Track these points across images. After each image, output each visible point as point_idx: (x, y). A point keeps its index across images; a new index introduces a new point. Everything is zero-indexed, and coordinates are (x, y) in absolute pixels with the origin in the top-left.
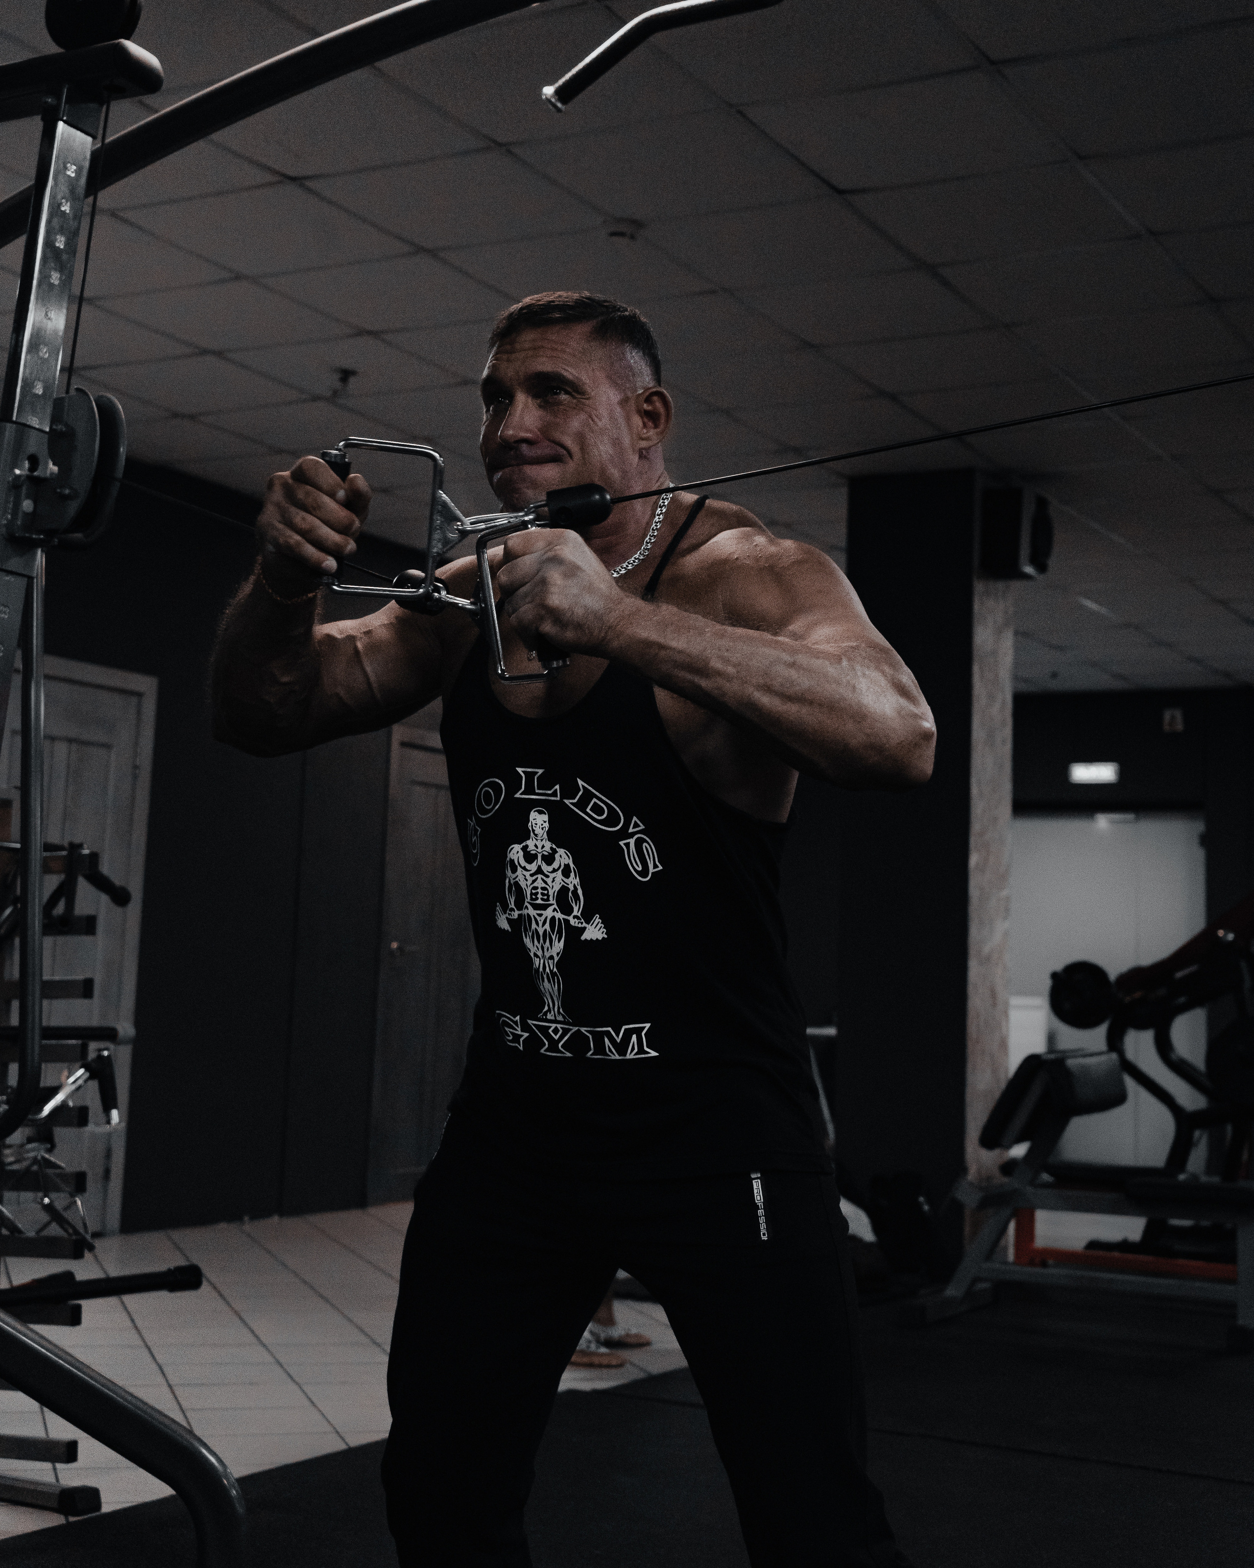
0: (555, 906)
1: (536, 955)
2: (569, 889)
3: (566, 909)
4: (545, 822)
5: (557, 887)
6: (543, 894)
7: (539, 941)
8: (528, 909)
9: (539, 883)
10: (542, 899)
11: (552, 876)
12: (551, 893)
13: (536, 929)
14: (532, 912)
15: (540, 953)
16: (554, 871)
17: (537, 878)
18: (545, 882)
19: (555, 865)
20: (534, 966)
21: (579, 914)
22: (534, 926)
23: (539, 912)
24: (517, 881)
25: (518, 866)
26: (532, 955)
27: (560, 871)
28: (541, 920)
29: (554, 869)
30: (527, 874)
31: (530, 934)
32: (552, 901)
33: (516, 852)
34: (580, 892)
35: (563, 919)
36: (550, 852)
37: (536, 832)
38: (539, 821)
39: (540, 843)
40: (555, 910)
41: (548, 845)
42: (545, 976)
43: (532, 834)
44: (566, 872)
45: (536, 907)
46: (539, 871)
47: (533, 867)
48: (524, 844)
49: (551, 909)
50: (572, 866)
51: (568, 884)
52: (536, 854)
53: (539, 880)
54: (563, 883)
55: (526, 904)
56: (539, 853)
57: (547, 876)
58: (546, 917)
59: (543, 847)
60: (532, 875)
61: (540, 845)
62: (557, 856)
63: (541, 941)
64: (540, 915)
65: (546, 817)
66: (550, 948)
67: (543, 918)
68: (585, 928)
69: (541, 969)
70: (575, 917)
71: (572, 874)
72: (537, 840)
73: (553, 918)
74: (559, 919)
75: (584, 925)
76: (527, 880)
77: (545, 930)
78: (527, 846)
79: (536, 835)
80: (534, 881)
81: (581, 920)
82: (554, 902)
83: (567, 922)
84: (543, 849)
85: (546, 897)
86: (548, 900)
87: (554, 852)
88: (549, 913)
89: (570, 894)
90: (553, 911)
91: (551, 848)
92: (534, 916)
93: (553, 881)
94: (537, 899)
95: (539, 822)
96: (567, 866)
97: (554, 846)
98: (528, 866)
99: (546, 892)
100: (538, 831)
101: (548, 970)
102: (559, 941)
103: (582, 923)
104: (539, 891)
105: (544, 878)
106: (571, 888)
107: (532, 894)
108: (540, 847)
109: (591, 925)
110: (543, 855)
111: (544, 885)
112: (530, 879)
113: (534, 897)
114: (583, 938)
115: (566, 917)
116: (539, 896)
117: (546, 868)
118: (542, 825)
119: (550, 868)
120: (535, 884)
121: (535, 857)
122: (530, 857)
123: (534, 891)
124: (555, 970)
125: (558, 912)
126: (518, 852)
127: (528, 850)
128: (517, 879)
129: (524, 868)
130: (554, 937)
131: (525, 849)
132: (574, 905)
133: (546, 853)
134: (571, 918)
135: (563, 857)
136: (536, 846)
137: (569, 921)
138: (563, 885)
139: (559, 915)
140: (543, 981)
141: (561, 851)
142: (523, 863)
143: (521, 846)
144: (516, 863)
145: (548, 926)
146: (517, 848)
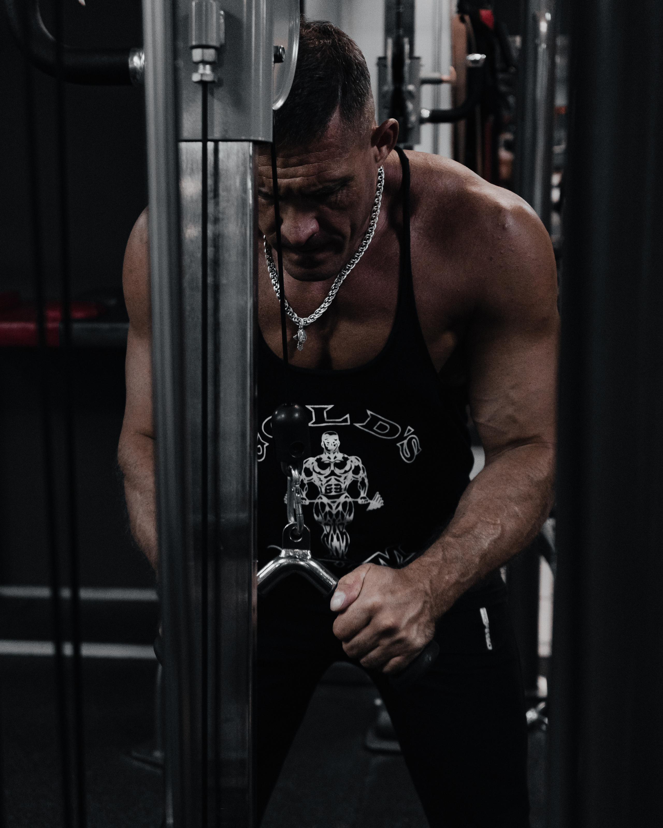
0: (347, 494)
1: (327, 525)
2: (358, 481)
4: (336, 440)
5: (348, 482)
6: (336, 488)
7: (331, 517)
8: (322, 499)
9: (333, 482)
10: (335, 492)
11: (343, 476)
12: (343, 487)
13: (329, 511)
14: (325, 500)
15: (331, 524)
16: (346, 472)
17: (331, 478)
18: (338, 481)
19: (347, 468)
20: (325, 532)
21: (365, 495)
22: (327, 509)
23: (333, 500)
25: (313, 472)
26: (323, 526)
27: (351, 472)
28: (334, 505)
30: (322, 477)
31: (323, 514)
32: (344, 492)
33: (311, 463)
34: (367, 481)
35: (353, 501)
36: (343, 460)
37: (329, 448)
39: (332, 455)
40: (346, 497)
41: (340, 456)
42: (335, 537)
43: (325, 450)
44: (356, 471)
45: (330, 497)
46: (333, 473)
47: (327, 472)
48: (318, 457)
49: (343, 496)
50: (361, 466)
51: (357, 479)
52: (329, 463)
53: (333, 480)
54: (353, 479)
55: (320, 496)
56: (332, 462)
57: (340, 477)
58: (339, 503)
59: (336, 457)
60: (326, 477)
62: (348, 462)
63: (334, 517)
64: (334, 502)
65: (337, 437)
67: (336, 503)
68: (369, 503)
69: (331, 533)
70: (364, 498)
71: (361, 472)
72: (329, 453)
73: (345, 502)
74: (350, 502)
75: (369, 501)
76: (321, 481)
77: (338, 511)
78: (321, 458)
79: (329, 450)
80: (328, 481)
81: (366, 499)
82: (346, 492)
83: (356, 503)
84: (336, 459)
85: (338, 490)
86: (340, 491)
87: (345, 459)
88: (342, 499)
89: (359, 484)
91: (343, 457)
92: (328, 503)
93: (345, 478)
94: (331, 492)
95: (331, 441)
96: (357, 467)
97: (346, 456)
100: (330, 446)
101: (338, 532)
102: (349, 516)
103: (367, 501)
104: (333, 486)
105: (338, 478)
106: (360, 481)
107: (326, 489)
108: (332, 457)
109: (374, 501)
110: (335, 463)
111: (337, 482)
112: (325, 480)
113: (328, 491)
114: (367, 510)
115: (356, 500)
116: (333, 490)
117: (337, 471)
118: (334, 442)
120: (330, 483)
121: (329, 465)
122: (323, 465)
123: (328, 488)
124: (344, 531)
125: (348, 498)
126: (313, 463)
127: (322, 460)
128: (312, 481)
129: (319, 473)
130: (345, 513)
131: (319, 461)
132: (361, 490)
134: (359, 500)
135: (354, 462)
136: (329, 458)
139: (350, 500)
140: (332, 540)
141: (353, 458)
142: (318, 470)
143: (316, 458)
144: (312, 470)
145: (340, 508)
146: (312, 460)
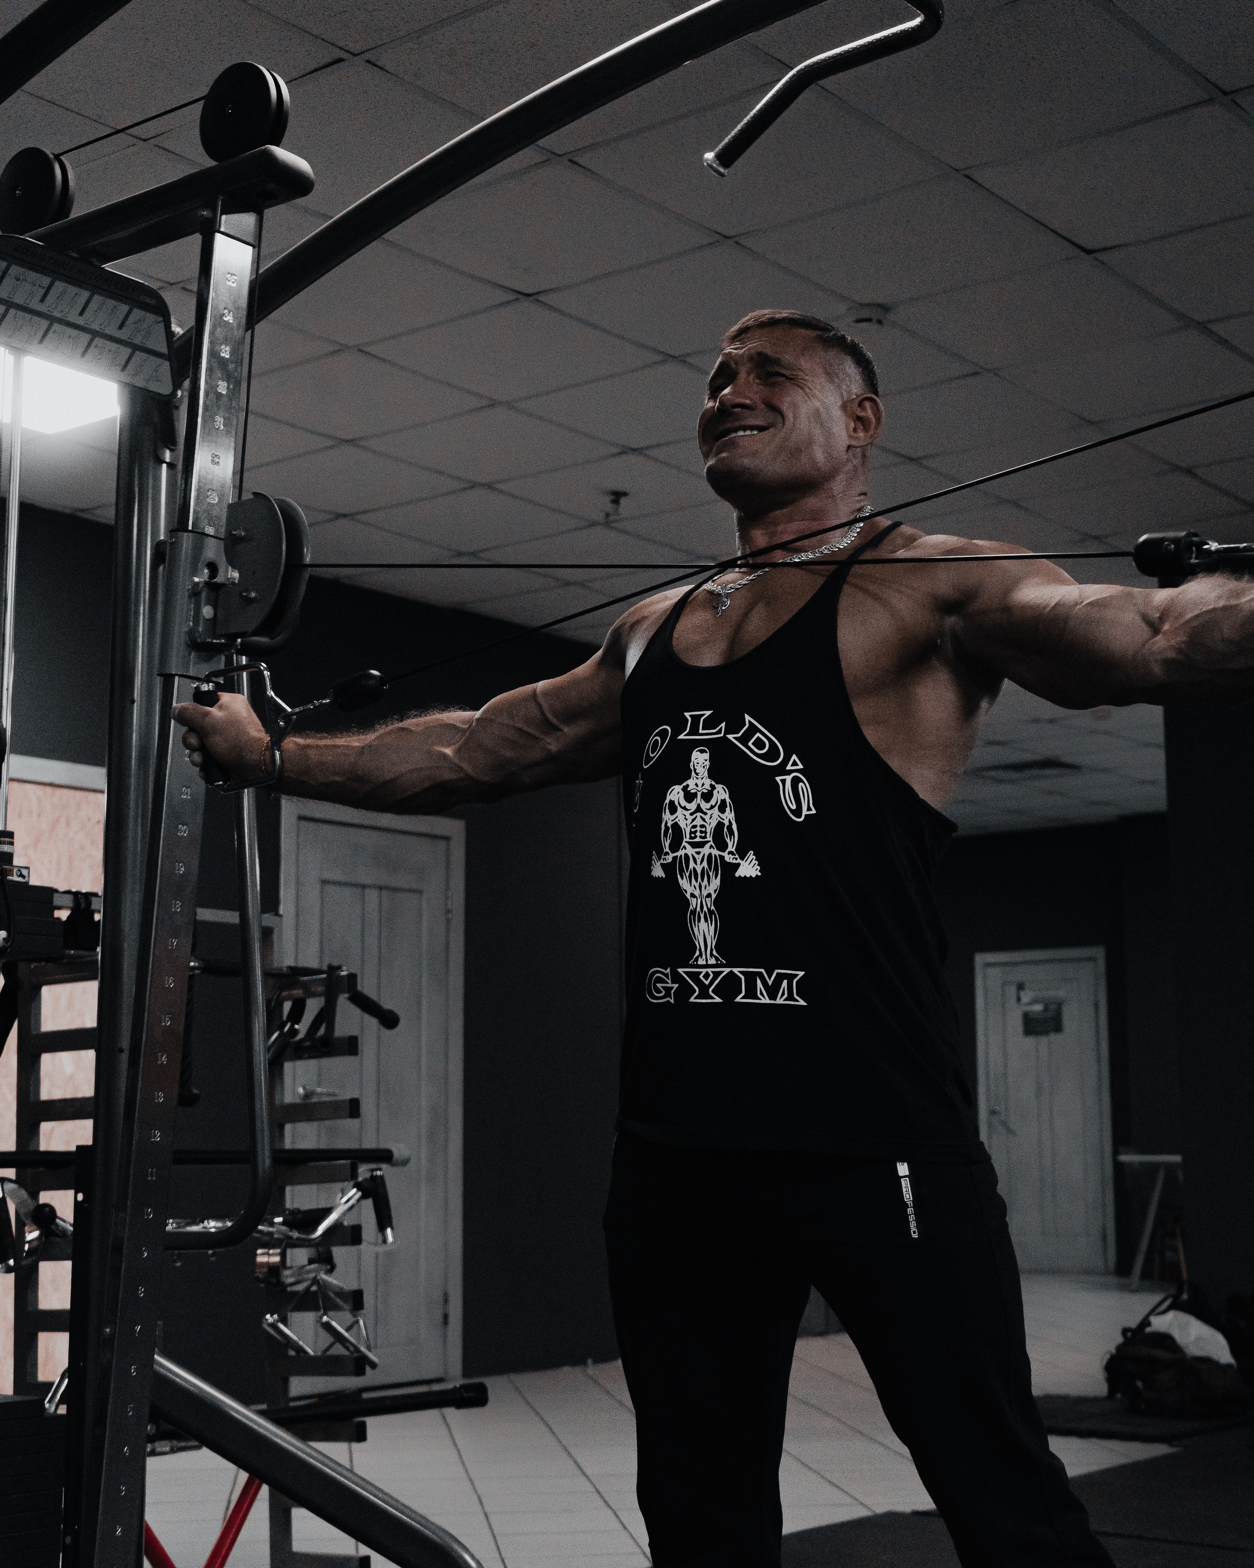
0: (712, 843)
1: (693, 895)
2: (724, 824)
3: (721, 845)
4: (706, 761)
5: (714, 824)
6: (701, 832)
7: (696, 880)
8: (685, 849)
9: (699, 822)
10: (701, 837)
11: (709, 812)
12: (708, 830)
13: (694, 868)
14: (690, 851)
15: (697, 893)
16: (712, 807)
17: (697, 816)
18: (704, 820)
19: (713, 802)
20: (691, 907)
21: (733, 850)
22: (692, 865)
23: (697, 850)
24: (676, 822)
25: (678, 807)
26: (688, 896)
27: (717, 808)
28: (699, 858)
29: (712, 805)
30: (687, 813)
31: (687, 874)
32: (709, 838)
33: (675, 794)
34: (734, 827)
35: (719, 855)
36: (709, 788)
37: (697, 771)
38: (700, 759)
39: (699, 781)
40: (711, 847)
41: (708, 782)
42: (702, 916)
43: (693, 773)
44: (722, 808)
45: (694, 845)
46: (699, 809)
47: (692, 806)
48: (685, 784)
49: (708, 845)
50: (728, 800)
51: (723, 820)
52: (696, 792)
53: (699, 819)
54: (719, 819)
55: (684, 844)
56: (699, 791)
57: (706, 814)
58: (704, 855)
59: (703, 785)
60: (691, 814)
61: (700, 783)
62: (715, 792)
63: (699, 879)
64: (698, 853)
65: (707, 756)
66: (707, 885)
67: (701, 855)
68: (739, 865)
69: (698, 909)
70: (730, 853)
71: (728, 809)
72: (697, 778)
73: (710, 855)
74: (715, 855)
75: (739, 861)
76: (686, 819)
77: (704, 868)
78: (688, 786)
79: (697, 774)
80: (693, 820)
81: (735, 855)
82: (711, 839)
83: (722, 858)
84: (703, 787)
85: (703, 835)
86: (705, 837)
87: (713, 787)
88: (706, 850)
89: (725, 830)
90: (710, 848)
91: (711, 785)
92: (692, 855)
93: (710, 819)
94: (696, 837)
95: (701, 761)
96: (723, 802)
97: (713, 783)
98: (688, 806)
99: (704, 829)
100: (699, 769)
101: (705, 909)
102: (716, 879)
103: (736, 859)
104: (698, 829)
105: (703, 816)
106: (727, 823)
107: (691, 833)
108: (700, 785)
109: (746, 861)
110: (703, 793)
111: (703, 823)
112: (690, 818)
113: (693, 835)
114: (737, 875)
115: (721, 853)
116: (698, 834)
117: (705, 806)
118: (703, 763)
119: (708, 805)
120: (694, 823)
121: (695, 795)
122: (689, 797)
123: (693, 830)
124: (713, 908)
125: (714, 849)
126: (678, 793)
127: (689, 789)
128: (677, 820)
129: (685, 808)
130: (711, 874)
131: (685, 789)
132: (728, 840)
133: (705, 791)
134: (725, 854)
135: (721, 793)
136: (697, 785)
137: (724, 857)
138: (719, 821)
139: (715, 852)
140: (699, 921)
141: (719, 787)
142: (683, 803)
143: (682, 786)
144: (677, 804)
145: (705, 864)
146: (678, 788)
